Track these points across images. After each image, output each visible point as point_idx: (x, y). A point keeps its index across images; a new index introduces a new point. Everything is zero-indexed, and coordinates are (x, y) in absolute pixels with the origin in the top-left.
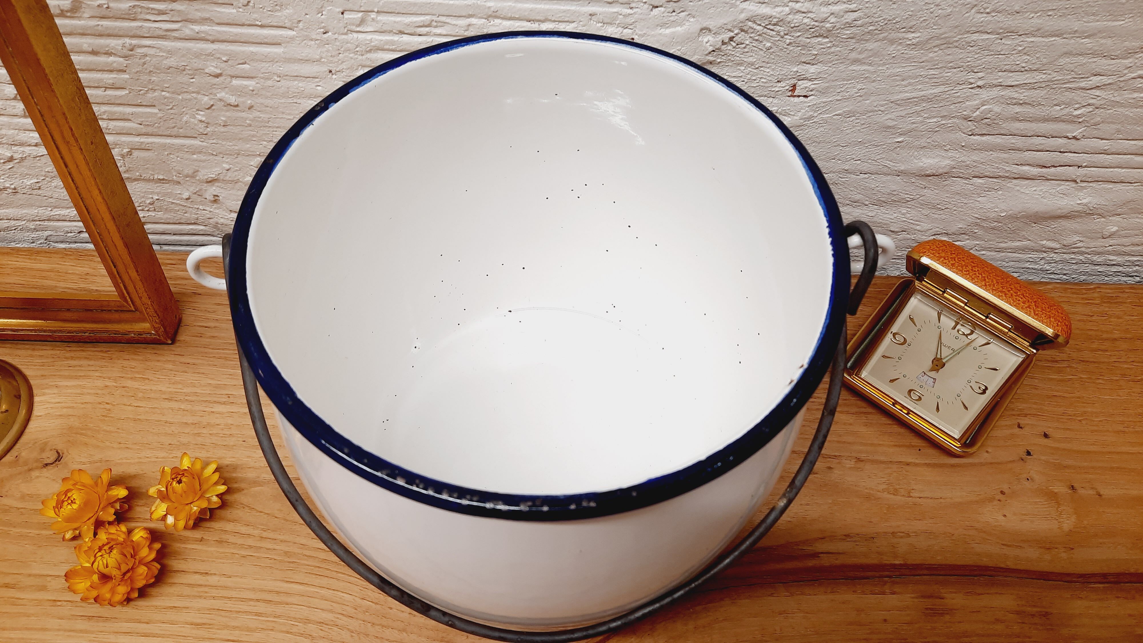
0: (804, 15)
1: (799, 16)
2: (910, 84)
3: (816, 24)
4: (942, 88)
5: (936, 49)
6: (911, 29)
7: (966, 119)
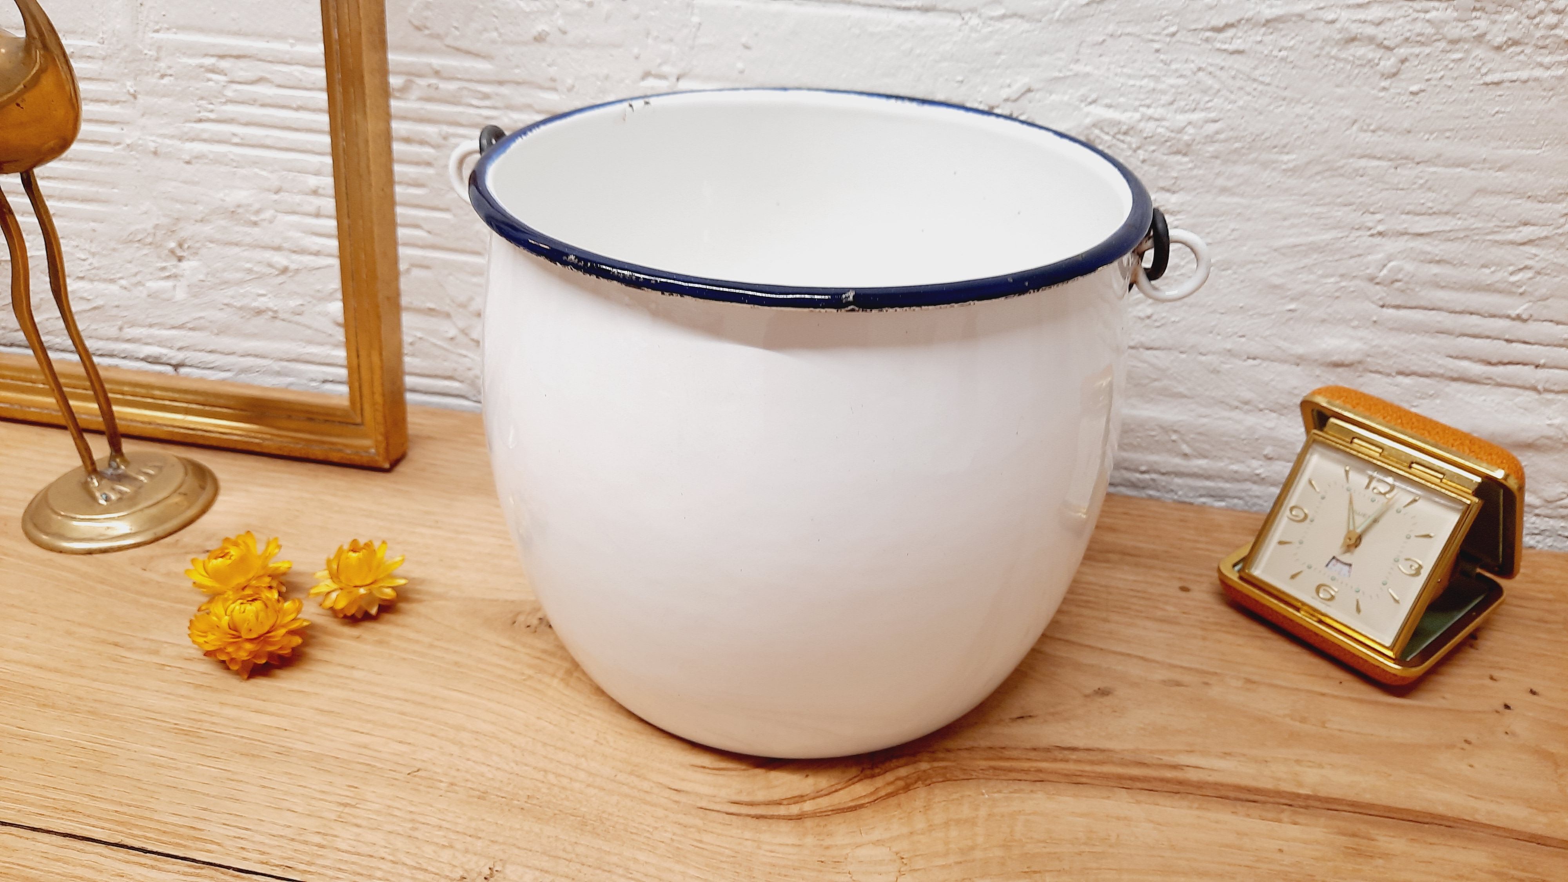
0: (1157, 123)
1: (1152, 125)
2: (1293, 226)
3: (1173, 135)
4: (1333, 234)
5: (1318, 178)
6: (1284, 149)
7: (1372, 279)
